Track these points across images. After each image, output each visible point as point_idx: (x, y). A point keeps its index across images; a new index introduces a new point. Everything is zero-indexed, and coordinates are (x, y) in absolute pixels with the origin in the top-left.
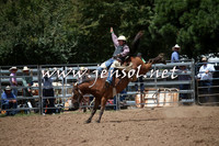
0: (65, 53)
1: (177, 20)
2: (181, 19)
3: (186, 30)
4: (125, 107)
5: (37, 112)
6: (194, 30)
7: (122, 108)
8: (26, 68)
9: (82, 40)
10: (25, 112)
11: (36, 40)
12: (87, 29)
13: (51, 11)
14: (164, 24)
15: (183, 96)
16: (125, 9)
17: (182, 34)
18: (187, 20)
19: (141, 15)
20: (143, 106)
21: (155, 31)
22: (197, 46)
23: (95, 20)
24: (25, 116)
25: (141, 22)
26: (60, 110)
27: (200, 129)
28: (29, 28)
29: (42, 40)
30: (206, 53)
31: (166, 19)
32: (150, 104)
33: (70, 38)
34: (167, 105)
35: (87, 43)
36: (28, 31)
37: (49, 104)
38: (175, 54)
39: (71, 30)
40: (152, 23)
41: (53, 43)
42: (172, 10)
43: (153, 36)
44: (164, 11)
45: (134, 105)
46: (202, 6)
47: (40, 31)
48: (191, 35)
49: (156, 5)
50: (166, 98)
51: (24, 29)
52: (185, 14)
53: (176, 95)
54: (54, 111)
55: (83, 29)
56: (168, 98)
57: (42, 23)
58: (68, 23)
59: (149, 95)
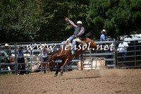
0: (32, 35)
1: (104, 14)
2: (107, 13)
3: (110, 20)
4: (70, 70)
5: (14, 73)
6: (115, 20)
7: (69, 70)
8: (6, 45)
9: (43, 26)
10: (6, 73)
11: (13, 27)
12: (46, 19)
13: (23, 8)
14: (96, 16)
15: (108, 63)
16: (71, 7)
17: (107, 23)
18: (110, 14)
19: (81, 11)
20: (82, 69)
21: (90, 21)
22: (117, 30)
23: (51, 14)
24: (6, 75)
25: (81, 15)
26: (29, 72)
27: (119, 84)
28: (9, 19)
29: (17, 27)
30: (122, 35)
31: (97, 13)
32: (87, 68)
33: (35, 26)
34: (98, 68)
35: (46, 28)
36: (8, 20)
37: (22, 68)
38: (103, 36)
39: (36, 20)
40: (88, 16)
41: (24, 28)
42: (101, 8)
43: (89, 24)
44: (96, 8)
45: (77, 69)
46: (120, 5)
47: (16, 21)
48: (113, 24)
49: (91, 4)
50: (97, 64)
51: (5, 19)
52: (109, 10)
53: (103, 62)
54: (25, 72)
55: (44, 20)
56: (98, 64)
57: (17, 15)
58: (34, 15)
59: (86, 62)
